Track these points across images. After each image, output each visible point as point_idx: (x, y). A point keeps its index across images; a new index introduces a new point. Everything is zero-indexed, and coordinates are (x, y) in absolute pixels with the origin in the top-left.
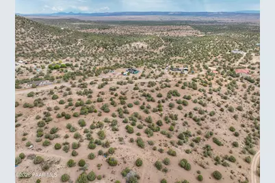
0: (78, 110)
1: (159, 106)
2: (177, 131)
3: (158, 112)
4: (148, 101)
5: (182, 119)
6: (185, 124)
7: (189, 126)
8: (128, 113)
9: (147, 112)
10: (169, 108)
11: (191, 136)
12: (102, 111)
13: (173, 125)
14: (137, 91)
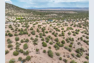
0: (18, 33)
1: (62, 34)
2: (74, 48)
3: (62, 36)
4: (57, 31)
5: (77, 41)
6: (79, 44)
7: (82, 45)
8: (45, 36)
9: (56, 36)
10: (68, 35)
11: (84, 51)
12: (31, 34)
13: (72, 43)
14: (51, 27)
